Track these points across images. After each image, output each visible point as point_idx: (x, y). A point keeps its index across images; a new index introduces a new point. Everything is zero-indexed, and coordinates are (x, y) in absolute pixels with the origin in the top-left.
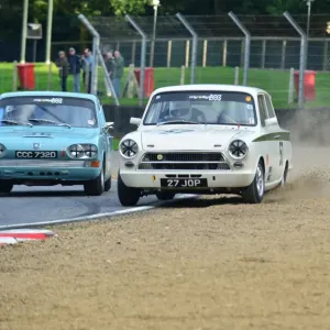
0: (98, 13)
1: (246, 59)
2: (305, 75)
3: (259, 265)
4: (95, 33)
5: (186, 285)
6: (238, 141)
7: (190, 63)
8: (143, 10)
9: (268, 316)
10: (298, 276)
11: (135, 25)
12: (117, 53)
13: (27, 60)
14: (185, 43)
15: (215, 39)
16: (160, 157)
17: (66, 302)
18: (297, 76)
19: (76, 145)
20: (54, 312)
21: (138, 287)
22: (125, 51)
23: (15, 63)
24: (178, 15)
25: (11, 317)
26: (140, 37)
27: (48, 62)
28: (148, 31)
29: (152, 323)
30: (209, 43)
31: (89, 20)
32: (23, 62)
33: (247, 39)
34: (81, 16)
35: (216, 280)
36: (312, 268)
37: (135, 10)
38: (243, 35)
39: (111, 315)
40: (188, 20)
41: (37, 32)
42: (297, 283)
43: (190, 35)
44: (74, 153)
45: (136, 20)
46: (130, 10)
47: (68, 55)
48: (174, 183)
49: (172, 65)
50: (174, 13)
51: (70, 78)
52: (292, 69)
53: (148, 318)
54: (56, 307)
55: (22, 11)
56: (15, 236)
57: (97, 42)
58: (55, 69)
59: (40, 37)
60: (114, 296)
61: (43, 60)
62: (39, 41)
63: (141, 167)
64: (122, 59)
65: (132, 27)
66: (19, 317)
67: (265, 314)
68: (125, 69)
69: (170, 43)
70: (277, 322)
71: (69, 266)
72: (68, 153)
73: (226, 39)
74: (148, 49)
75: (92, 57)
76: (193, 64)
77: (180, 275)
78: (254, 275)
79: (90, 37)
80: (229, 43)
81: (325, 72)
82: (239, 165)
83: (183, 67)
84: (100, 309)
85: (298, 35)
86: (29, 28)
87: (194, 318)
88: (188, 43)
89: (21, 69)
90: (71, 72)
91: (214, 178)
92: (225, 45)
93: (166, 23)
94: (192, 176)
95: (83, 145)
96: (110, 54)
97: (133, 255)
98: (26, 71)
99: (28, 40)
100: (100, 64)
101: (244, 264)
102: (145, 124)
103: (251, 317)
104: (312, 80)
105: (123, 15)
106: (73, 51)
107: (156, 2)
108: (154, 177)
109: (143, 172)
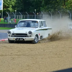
0: (8, 12)
6: (30, 31)
16: (15, 34)
33: (28, 15)
48: (18, 40)
50: (19, 12)
59: (1, 15)
61: (1, 18)
63: (12, 36)
80: (25, 16)
91: (26, 39)
94: (21, 38)
102: (17, 27)
107: (16, 11)
108: (14, 38)
109: (12, 37)
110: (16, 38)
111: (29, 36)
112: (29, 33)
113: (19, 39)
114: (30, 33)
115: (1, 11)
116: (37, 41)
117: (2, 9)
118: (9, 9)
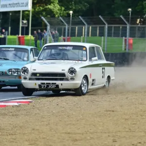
0: (49, 16)
1: (106, 34)
2: (129, 40)
3: (112, 113)
4: (48, 24)
5: (84, 121)
6: (72, 68)
7: (84, 35)
8: (66, 15)
9: (115, 133)
10: (127, 117)
11: (63, 21)
12: (56, 32)
13: (22, 34)
14: (82, 28)
15: (94, 26)
16: (38, 75)
17: (37, 128)
18: (126, 40)
19: (11, 69)
20: (33, 131)
21: (65, 121)
22: (60, 31)
23: (17, 36)
24: (80, 17)
25: (16, 134)
26: (65, 25)
27: (30, 35)
28: (68, 23)
29: (71, 135)
30: (92, 28)
31: (46, 19)
32: (20, 35)
33: (106, 26)
34: (43, 18)
35: (95, 119)
36: (132, 114)
37: (63, 15)
38: (105, 24)
39: (54, 132)
40: (84, 19)
41: (25, 24)
42: (126, 119)
43: (84, 25)
44: (10, 73)
45: (63, 19)
46: (62, 15)
47: (38, 32)
48: (44, 86)
49: (77, 36)
50: (78, 16)
51: (38, 42)
52: (124, 37)
53: (69, 133)
54: (34, 129)
55: (19, 16)
56: (18, 102)
57: (49, 27)
58: (33, 38)
59: (27, 26)
60: (56, 125)
61: (28, 35)
62: (26, 27)
63: (30, 79)
64: (58, 34)
65: (62, 22)
66: (20, 133)
67: (114, 131)
68: (60, 38)
69: (77, 28)
70: (119, 135)
71: (39, 114)
72: (8, 72)
73: (98, 26)
74: (68, 30)
75: (47, 33)
76: (86, 36)
77: (81, 117)
78: (110, 117)
79: (46, 26)
80: (100, 27)
81: (136, 38)
82: (72, 79)
83: (82, 37)
84: (50, 130)
85: (126, 24)
86: (22, 22)
87: (87, 133)
88: (84, 27)
89: (19, 38)
90: (39, 39)
91: (62, 85)
92: (98, 28)
93: (76, 20)
94: (52, 83)
95: (15, 69)
96: (54, 32)
97: (63, 109)
98: (21, 39)
99: (22, 27)
100: (50, 36)
101: (106, 112)
102: (38, 60)
103: (109, 133)
104: (131, 41)
105: (59, 17)
106: (39, 31)
107: (71, 12)
108: (36, 84)
109: (31, 81)
110: (39, 82)
111: (70, 78)
112: (68, 72)
113: (48, 86)
114: (72, 71)
115: (27, 12)
116: (85, 89)
117: (30, 7)
118: (51, 7)
